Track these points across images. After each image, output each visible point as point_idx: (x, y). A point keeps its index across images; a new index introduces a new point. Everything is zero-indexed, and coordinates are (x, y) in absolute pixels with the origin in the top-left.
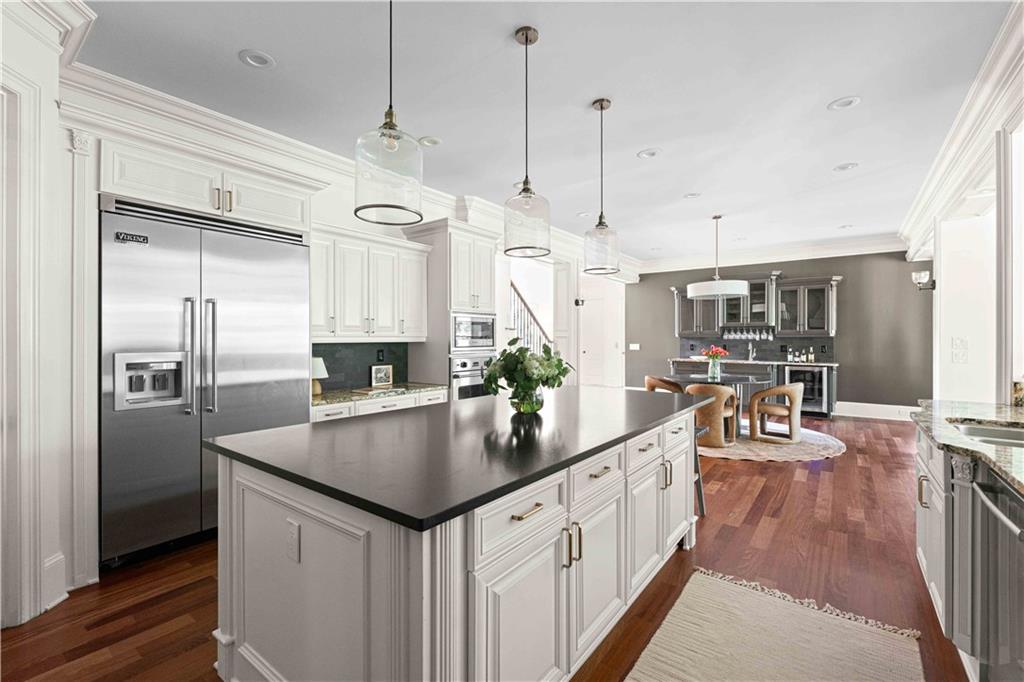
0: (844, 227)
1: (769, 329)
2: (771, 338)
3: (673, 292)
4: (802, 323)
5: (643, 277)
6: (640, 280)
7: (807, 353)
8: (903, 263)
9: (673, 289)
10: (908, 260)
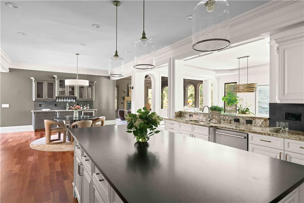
0: (102, 67)
1: (75, 98)
2: (74, 101)
3: (32, 80)
4: (85, 96)
5: (11, 70)
6: (9, 71)
7: (87, 106)
8: (109, 80)
9: (32, 78)
10: (111, 79)
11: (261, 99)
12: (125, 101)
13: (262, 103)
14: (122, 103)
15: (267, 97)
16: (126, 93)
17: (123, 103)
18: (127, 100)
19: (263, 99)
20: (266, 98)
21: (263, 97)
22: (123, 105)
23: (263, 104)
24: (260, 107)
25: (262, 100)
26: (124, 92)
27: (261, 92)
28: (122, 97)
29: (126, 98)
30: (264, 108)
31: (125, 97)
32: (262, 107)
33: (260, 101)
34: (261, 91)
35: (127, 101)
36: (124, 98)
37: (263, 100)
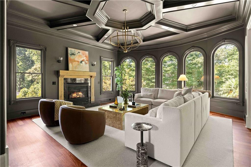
12: (60, 78)
14: (54, 83)
16: (63, 65)
17: (56, 83)
18: (65, 77)
22: (55, 86)
26: (59, 61)
28: (55, 71)
29: (62, 72)
31: (60, 71)
35: (65, 79)
36: (57, 74)
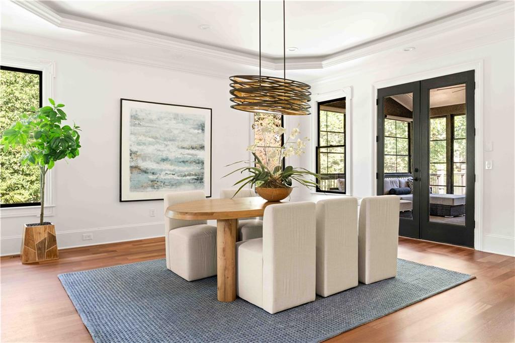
11: (139, 144)
13: (140, 156)
15: (153, 137)
19: (144, 144)
20: (151, 140)
21: (142, 138)
23: (144, 160)
24: (136, 167)
25: (140, 147)
27: (137, 122)
30: (145, 172)
32: (139, 169)
33: (134, 149)
34: (139, 119)
37: (145, 147)
